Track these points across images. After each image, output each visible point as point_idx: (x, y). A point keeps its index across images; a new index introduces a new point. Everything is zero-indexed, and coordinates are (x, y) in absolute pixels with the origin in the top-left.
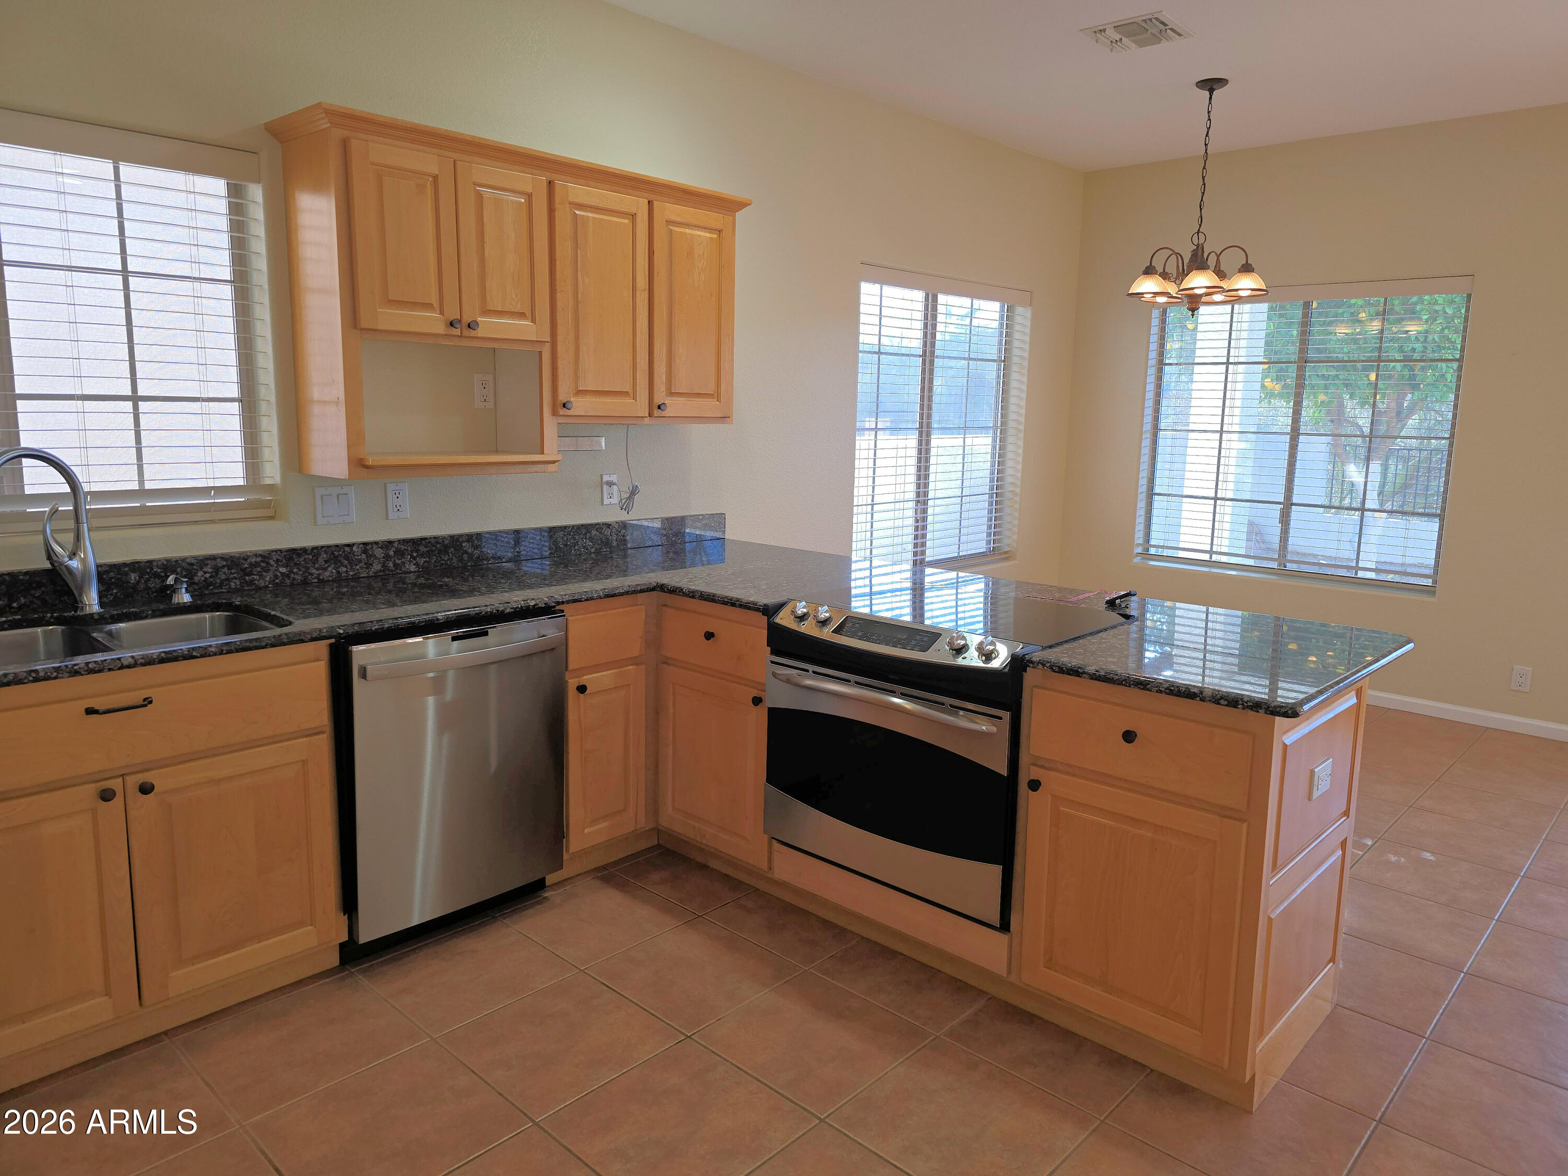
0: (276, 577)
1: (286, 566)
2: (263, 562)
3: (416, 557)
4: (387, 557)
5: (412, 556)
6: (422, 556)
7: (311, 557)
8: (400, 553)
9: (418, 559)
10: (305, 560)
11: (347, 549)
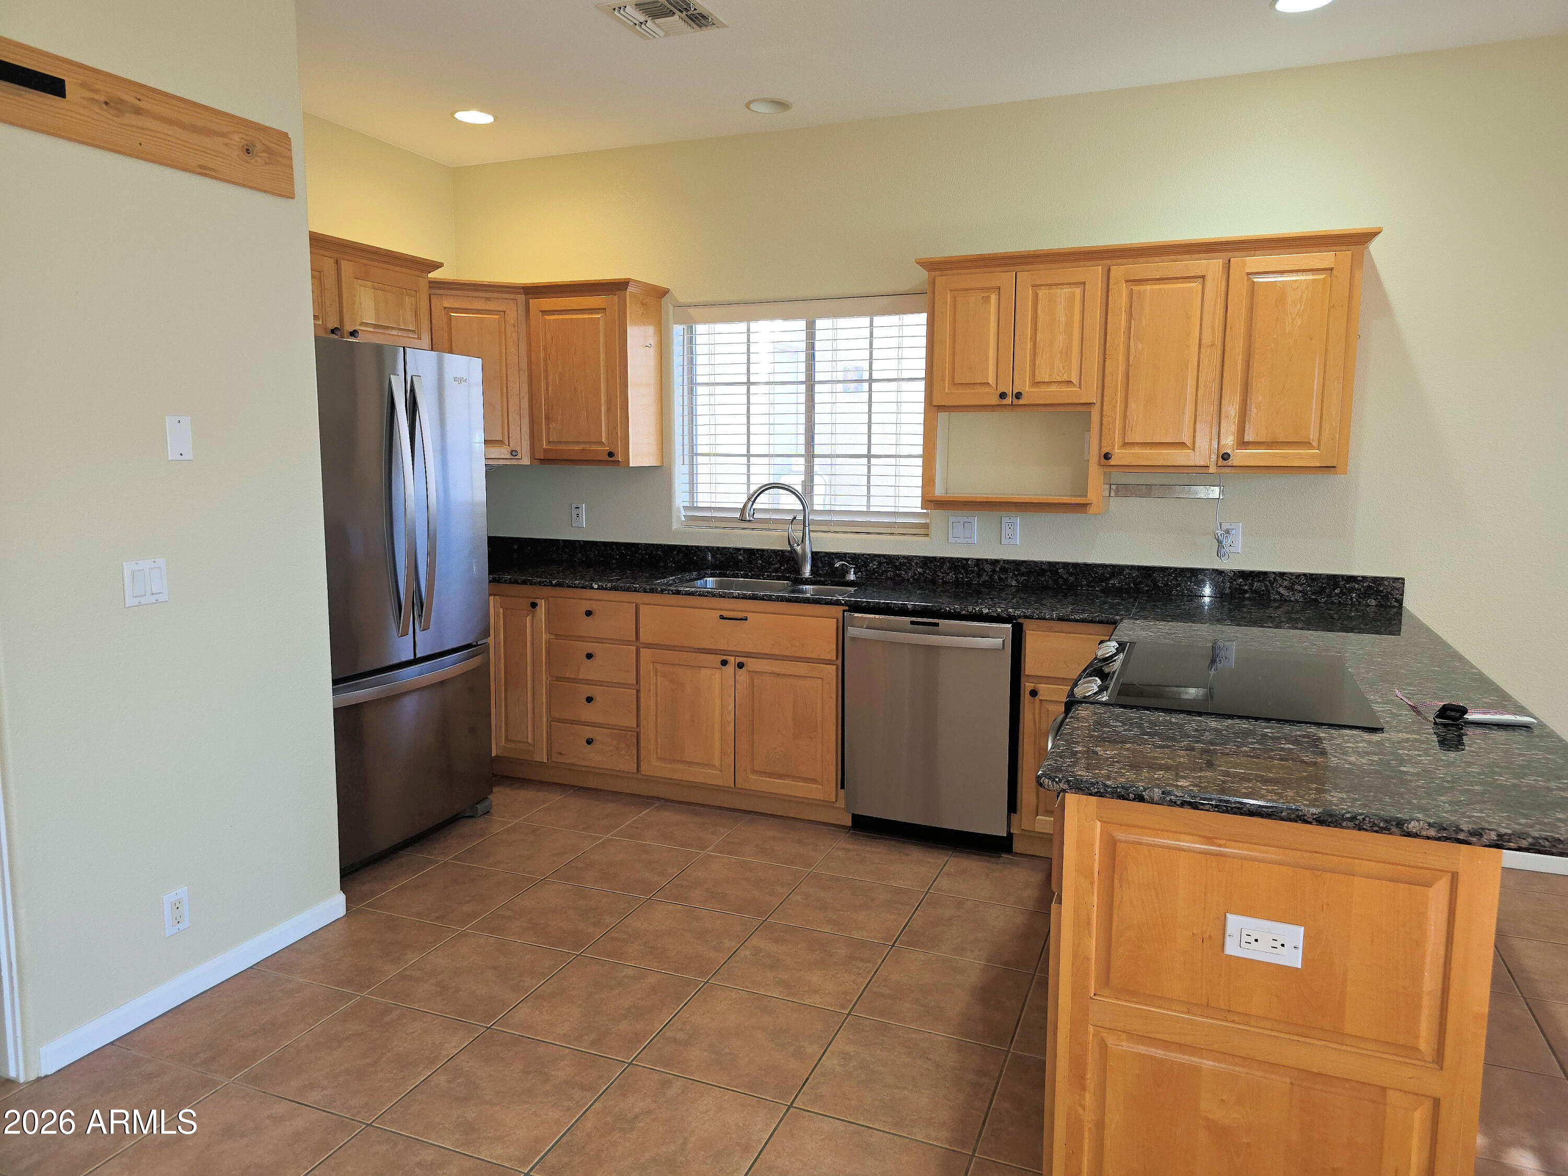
0: (915, 574)
1: (922, 568)
2: (908, 563)
3: (1018, 575)
4: (994, 571)
5: (1014, 574)
6: (1022, 574)
7: (938, 564)
8: (1004, 570)
9: (1019, 577)
10: (934, 565)
11: (964, 562)
